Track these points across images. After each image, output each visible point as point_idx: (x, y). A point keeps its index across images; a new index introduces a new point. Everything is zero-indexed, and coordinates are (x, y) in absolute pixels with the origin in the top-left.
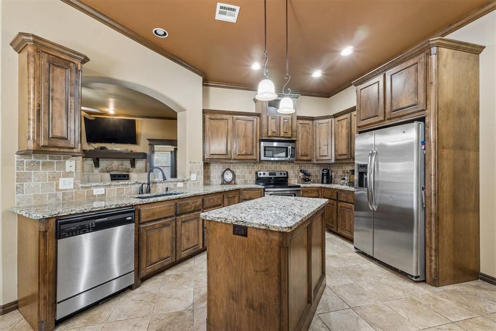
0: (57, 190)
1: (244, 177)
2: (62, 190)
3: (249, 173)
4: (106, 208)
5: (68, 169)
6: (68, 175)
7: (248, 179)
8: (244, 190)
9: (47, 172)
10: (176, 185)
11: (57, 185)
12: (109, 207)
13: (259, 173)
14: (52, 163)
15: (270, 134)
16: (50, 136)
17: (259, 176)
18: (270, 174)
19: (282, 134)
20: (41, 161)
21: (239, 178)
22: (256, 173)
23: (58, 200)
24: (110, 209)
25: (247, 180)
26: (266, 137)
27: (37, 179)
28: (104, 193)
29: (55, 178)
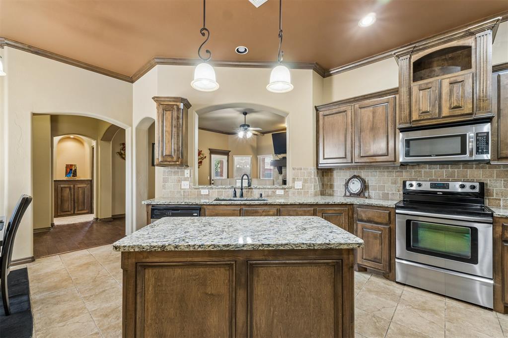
0: (181, 189)
1: (382, 188)
2: (183, 189)
3: (392, 183)
4: (178, 203)
5: (186, 175)
6: (186, 179)
7: (390, 193)
8: (361, 206)
9: (176, 177)
10: (274, 192)
11: (181, 185)
12: (180, 203)
13: (408, 183)
14: (178, 172)
15: (415, 117)
16: (164, 155)
17: (408, 187)
18: (432, 186)
19: (446, 112)
20: (173, 170)
21: (375, 189)
22: (404, 183)
23: (181, 195)
24: (181, 205)
25: (388, 193)
26: (406, 123)
27: (171, 181)
28: (208, 193)
29: (179, 181)
